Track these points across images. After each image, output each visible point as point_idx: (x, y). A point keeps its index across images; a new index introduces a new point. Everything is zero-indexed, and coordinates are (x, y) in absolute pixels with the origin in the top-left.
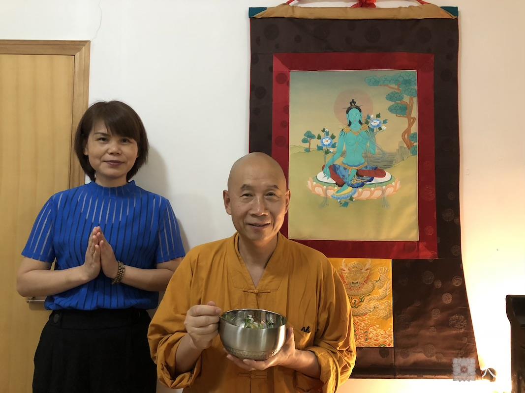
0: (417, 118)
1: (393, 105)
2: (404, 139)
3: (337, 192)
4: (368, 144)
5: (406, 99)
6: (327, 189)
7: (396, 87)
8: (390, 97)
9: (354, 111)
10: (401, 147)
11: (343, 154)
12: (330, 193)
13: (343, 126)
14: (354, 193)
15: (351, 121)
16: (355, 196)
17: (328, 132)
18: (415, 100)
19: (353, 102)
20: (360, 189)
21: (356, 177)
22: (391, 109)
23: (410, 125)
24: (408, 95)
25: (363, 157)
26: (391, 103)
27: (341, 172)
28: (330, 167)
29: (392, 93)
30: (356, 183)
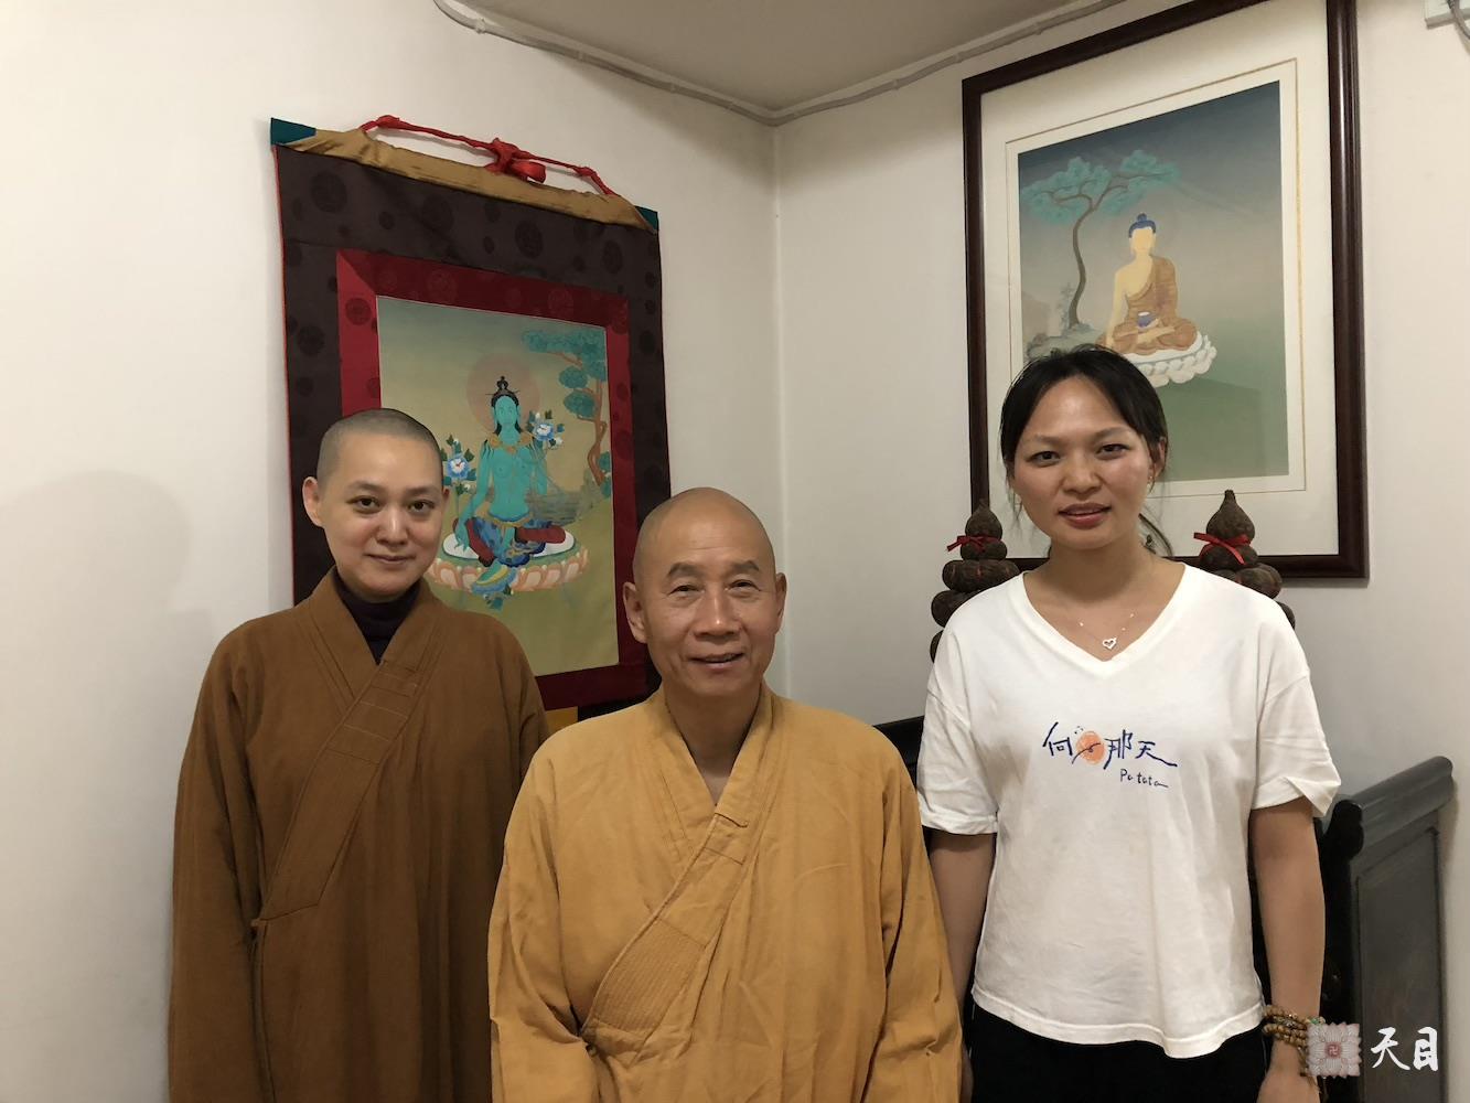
0: (608, 422)
1: (571, 395)
2: (591, 466)
3: (483, 577)
4: (533, 474)
5: (591, 383)
6: (462, 573)
7: (574, 357)
8: (567, 378)
9: (505, 402)
10: (587, 481)
11: (490, 494)
12: (470, 579)
13: (486, 433)
14: (512, 579)
15: (501, 423)
16: (514, 583)
17: (459, 445)
18: (605, 386)
19: (502, 383)
20: (523, 570)
21: (514, 543)
22: (570, 403)
23: (599, 438)
24: (593, 376)
25: (527, 501)
26: (569, 391)
27: (487, 533)
28: (467, 523)
29: (568, 369)
30: (515, 556)
